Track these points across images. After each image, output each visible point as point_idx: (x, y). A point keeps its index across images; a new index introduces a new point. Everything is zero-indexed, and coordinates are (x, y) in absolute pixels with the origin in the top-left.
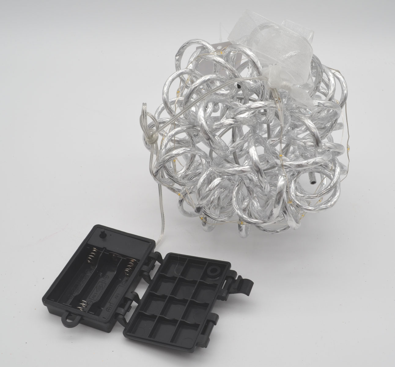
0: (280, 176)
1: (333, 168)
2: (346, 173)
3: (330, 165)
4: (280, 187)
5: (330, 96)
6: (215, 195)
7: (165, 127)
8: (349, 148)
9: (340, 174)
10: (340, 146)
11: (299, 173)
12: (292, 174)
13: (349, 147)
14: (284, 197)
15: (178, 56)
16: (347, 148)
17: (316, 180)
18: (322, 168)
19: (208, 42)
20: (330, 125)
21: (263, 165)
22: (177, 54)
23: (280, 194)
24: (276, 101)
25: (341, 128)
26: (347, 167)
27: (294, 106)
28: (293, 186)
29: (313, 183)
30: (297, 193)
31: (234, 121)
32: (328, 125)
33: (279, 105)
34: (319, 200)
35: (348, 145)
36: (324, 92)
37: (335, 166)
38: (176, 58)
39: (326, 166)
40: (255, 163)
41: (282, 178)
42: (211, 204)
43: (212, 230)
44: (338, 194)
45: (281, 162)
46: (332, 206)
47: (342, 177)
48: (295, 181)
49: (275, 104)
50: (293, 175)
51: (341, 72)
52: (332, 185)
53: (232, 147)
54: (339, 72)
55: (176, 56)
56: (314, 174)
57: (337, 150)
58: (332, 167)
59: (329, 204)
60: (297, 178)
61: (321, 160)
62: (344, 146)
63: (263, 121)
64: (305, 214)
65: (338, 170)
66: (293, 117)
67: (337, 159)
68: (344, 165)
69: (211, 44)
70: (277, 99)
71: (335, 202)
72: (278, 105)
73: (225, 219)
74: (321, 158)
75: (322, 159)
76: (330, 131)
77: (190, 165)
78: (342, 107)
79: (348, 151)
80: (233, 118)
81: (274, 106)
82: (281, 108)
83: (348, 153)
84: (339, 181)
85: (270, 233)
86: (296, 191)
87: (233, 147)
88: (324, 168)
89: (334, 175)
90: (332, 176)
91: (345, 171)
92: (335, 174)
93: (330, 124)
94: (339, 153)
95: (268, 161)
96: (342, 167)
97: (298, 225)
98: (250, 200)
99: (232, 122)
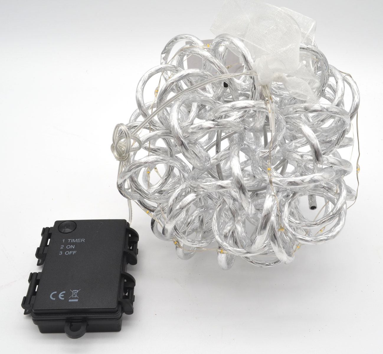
0: (268, 196)
1: (339, 191)
2: (354, 198)
3: (335, 188)
4: (268, 210)
5: (336, 102)
6: (193, 216)
7: (138, 131)
8: (359, 168)
9: (346, 199)
10: (347, 163)
11: (294, 194)
12: (285, 194)
13: (358, 166)
14: (273, 222)
15: (164, 53)
16: (357, 168)
17: (316, 204)
18: (325, 190)
19: (198, 37)
20: (336, 139)
21: (248, 180)
22: (163, 51)
23: (267, 218)
24: (267, 100)
25: (350, 144)
26: (356, 192)
27: (291, 109)
28: (286, 209)
29: (313, 208)
30: (291, 218)
31: (213, 124)
32: (334, 138)
33: (271, 105)
34: (321, 230)
35: (357, 164)
36: (330, 98)
37: (341, 189)
38: (161, 56)
39: (329, 189)
40: (237, 177)
41: (271, 199)
42: (187, 226)
43: (190, 257)
44: (342, 223)
45: (270, 177)
46: (334, 237)
47: (349, 203)
48: (290, 203)
49: (266, 104)
50: (288, 196)
51: (352, 77)
52: (334, 211)
53: (214, 159)
54: (351, 77)
55: (162, 53)
56: (315, 197)
57: (342, 167)
58: (337, 191)
59: (330, 235)
60: (292, 200)
61: (320, 178)
62: (352, 163)
63: (251, 127)
64: (301, 246)
65: (344, 193)
66: (289, 124)
67: (344, 181)
68: (353, 190)
69: (201, 40)
70: (268, 98)
71: (338, 232)
72: (269, 106)
73: (202, 245)
74: (320, 176)
75: (322, 176)
76: (336, 145)
77: (166, 179)
78: (351, 117)
79: (358, 171)
80: (213, 120)
81: (264, 106)
82: (273, 110)
83: (357, 174)
84: (345, 206)
85: (259, 266)
86: (289, 215)
87: (216, 159)
88: (327, 190)
89: (338, 200)
90: (336, 200)
91: (353, 196)
92: (339, 198)
93: (336, 137)
94: (345, 172)
95: (254, 177)
96: (349, 191)
97: (290, 258)
98: (233, 224)
99: (212, 126)
